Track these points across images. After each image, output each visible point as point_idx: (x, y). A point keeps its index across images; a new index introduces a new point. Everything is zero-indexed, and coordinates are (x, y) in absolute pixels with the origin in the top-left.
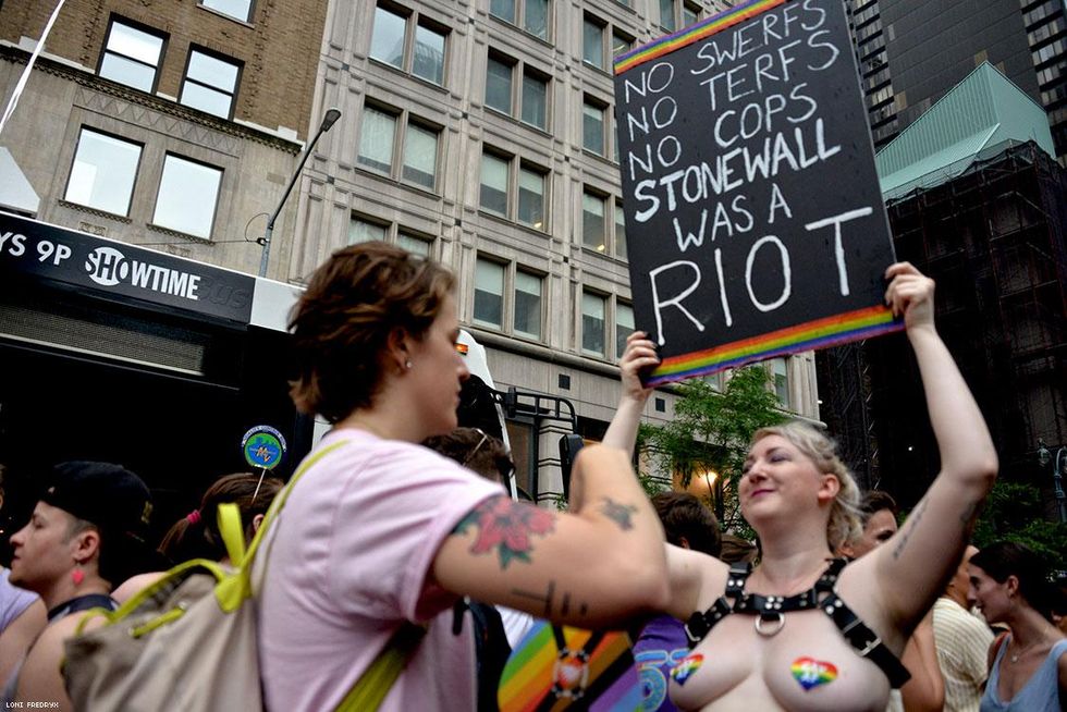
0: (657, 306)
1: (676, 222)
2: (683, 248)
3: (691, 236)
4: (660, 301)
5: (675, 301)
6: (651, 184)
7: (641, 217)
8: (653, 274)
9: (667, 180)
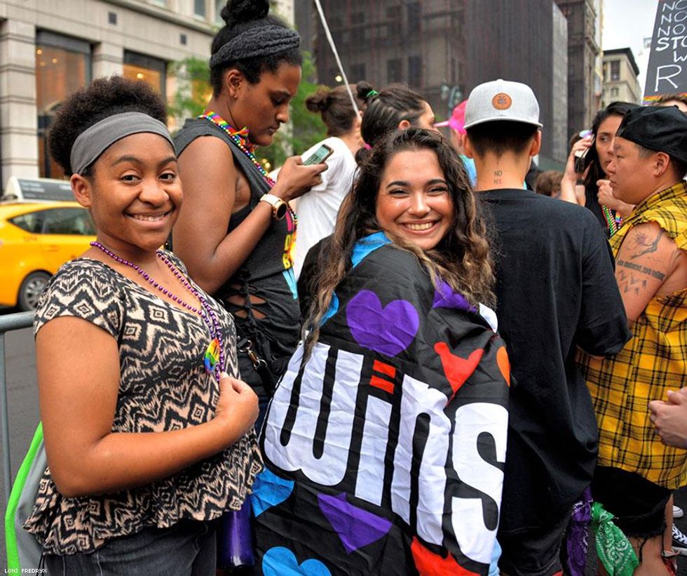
0: (658, 78)
1: (675, 52)
2: (676, 60)
3: (681, 57)
4: (660, 77)
5: (667, 78)
6: (667, 39)
7: (658, 49)
8: (659, 68)
9: (675, 39)
